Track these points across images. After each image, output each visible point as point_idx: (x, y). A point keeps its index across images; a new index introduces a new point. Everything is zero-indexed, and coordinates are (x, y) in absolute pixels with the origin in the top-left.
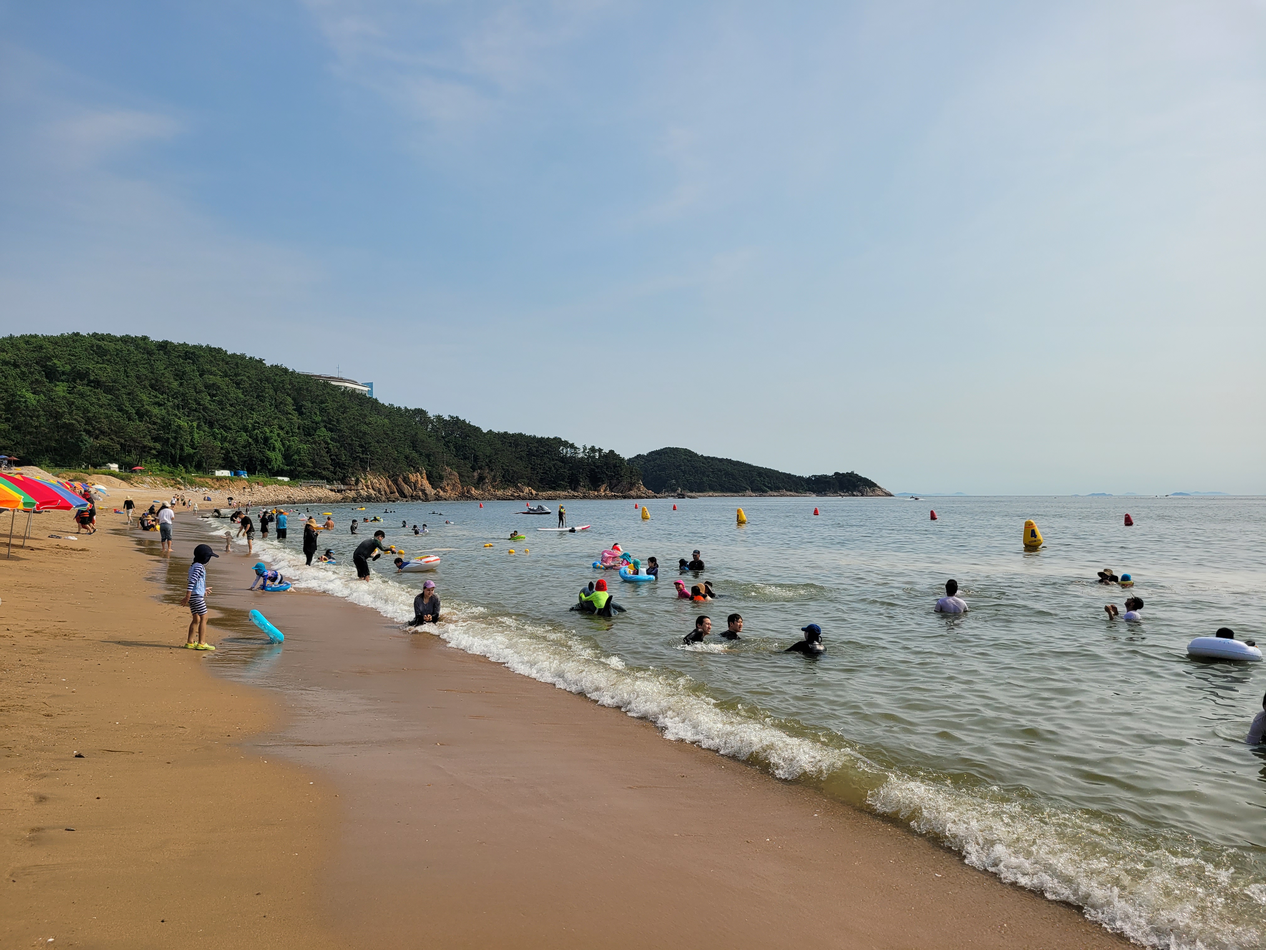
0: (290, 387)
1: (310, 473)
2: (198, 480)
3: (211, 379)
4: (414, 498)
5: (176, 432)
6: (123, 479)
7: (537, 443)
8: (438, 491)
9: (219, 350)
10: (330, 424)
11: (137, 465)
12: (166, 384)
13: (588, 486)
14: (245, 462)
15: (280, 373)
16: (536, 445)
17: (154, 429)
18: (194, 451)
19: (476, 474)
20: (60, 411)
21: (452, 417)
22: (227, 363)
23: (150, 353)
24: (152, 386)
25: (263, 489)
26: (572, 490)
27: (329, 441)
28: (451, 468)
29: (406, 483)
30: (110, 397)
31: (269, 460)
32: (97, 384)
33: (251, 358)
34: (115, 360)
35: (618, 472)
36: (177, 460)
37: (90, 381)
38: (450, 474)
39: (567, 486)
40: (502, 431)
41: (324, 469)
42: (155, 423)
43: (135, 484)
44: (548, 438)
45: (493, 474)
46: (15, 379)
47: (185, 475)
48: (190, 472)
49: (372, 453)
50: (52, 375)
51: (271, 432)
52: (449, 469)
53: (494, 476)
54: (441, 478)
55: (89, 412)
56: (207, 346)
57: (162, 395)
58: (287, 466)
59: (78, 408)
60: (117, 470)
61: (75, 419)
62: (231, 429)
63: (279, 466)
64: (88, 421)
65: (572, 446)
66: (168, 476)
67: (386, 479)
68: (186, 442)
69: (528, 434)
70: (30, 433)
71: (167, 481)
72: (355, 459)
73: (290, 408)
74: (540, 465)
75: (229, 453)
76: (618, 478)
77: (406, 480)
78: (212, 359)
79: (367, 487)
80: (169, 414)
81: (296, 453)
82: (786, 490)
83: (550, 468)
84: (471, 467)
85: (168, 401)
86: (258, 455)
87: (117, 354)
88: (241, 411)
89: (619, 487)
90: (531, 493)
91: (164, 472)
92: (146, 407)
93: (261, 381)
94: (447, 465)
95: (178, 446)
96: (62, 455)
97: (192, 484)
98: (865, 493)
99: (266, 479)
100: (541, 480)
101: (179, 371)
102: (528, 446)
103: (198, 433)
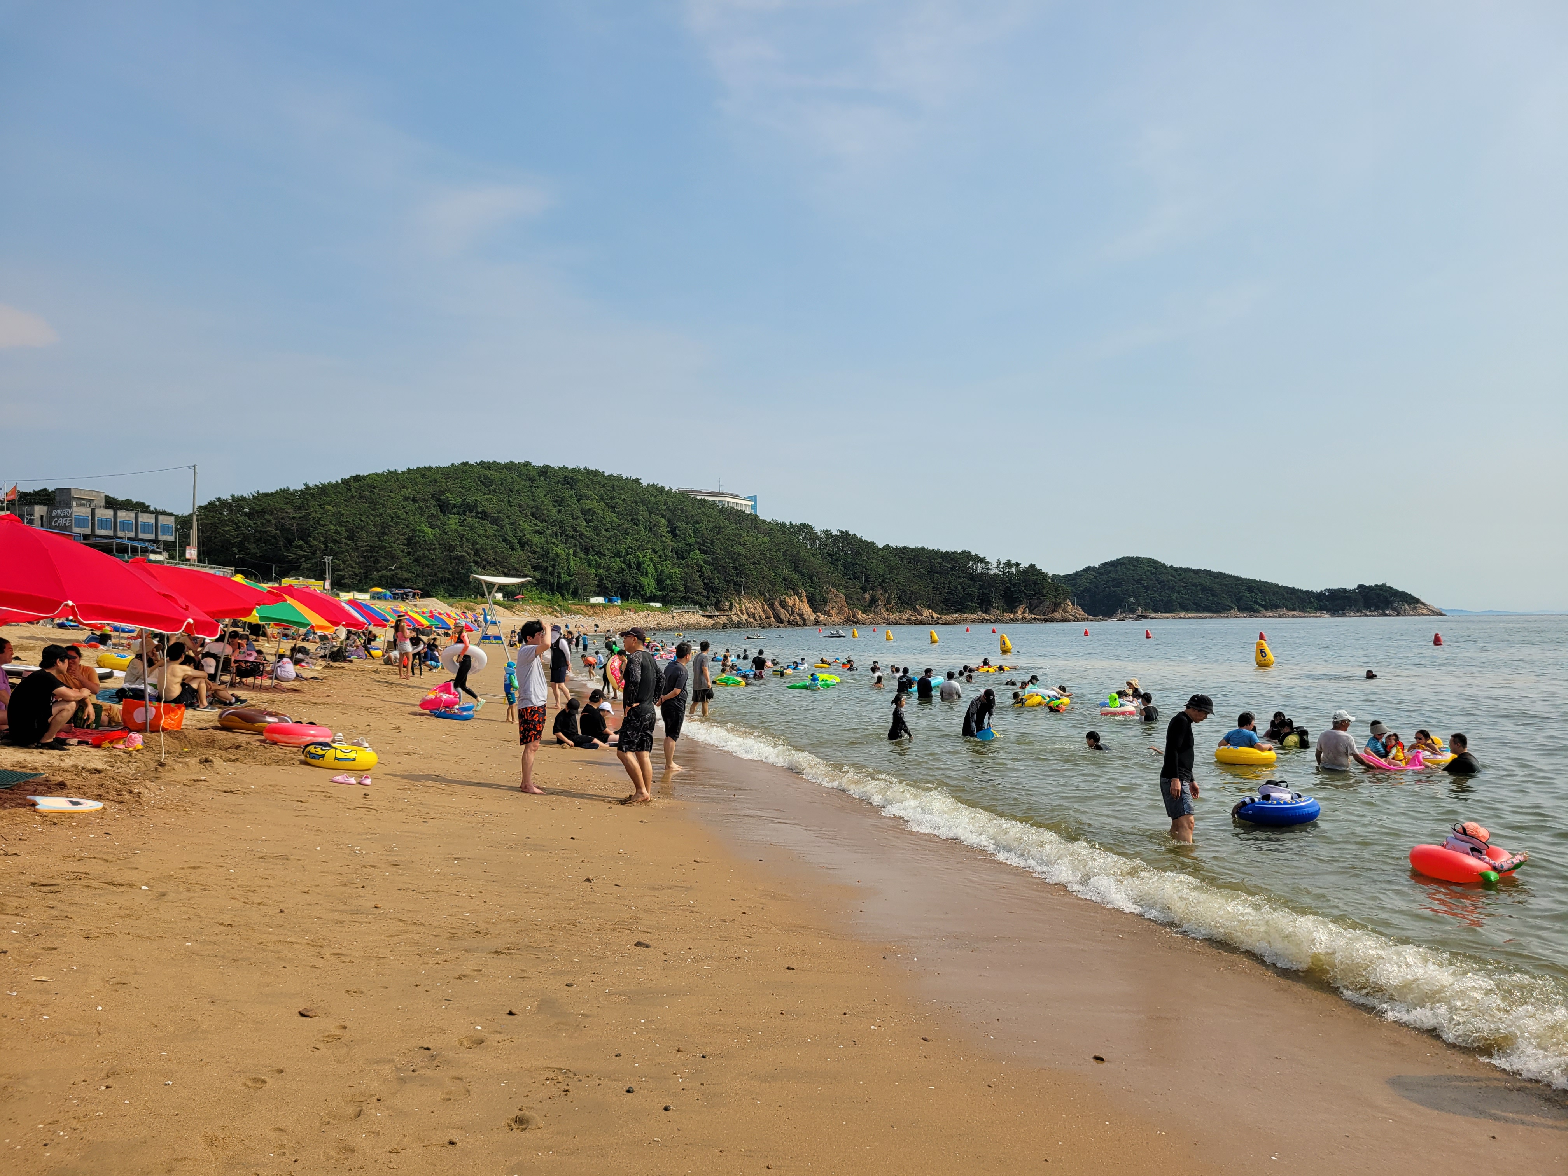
0: (664, 508)
1: (683, 598)
2: (573, 607)
3: (587, 504)
4: (791, 623)
5: (554, 560)
6: (506, 608)
7: (941, 558)
8: (817, 616)
9: (596, 473)
10: (704, 545)
11: (519, 594)
12: (545, 512)
13: (1002, 607)
14: (619, 588)
15: (655, 492)
16: (939, 560)
17: (534, 558)
18: (571, 578)
19: (867, 596)
20: (453, 544)
21: (841, 532)
22: (604, 486)
23: (531, 480)
24: (533, 514)
25: (634, 616)
26: (983, 612)
27: (702, 564)
28: (837, 590)
29: (783, 608)
30: (495, 527)
31: (642, 586)
32: (484, 515)
33: (627, 479)
34: (499, 490)
35: (1039, 590)
36: (555, 588)
37: (478, 513)
38: (836, 596)
39: (976, 607)
40: (900, 545)
41: (697, 594)
42: (535, 552)
43: (517, 613)
44: (955, 552)
45: (887, 595)
46: (415, 515)
47: (561, 603)
48: (567, 600)
49: (747, 575)
50: (444, 507)
51: (644, 556)
52: (834, 591)
53: (888, 598)
54: (825, 601)
55: (477, 544)
56: (586, 469)
57: (542, 522)
58: (660, 591)
59: (468, 541)
60: (502, 599)
61: (466, 551)
62: (605, 555)
63: (651, 591)
64: (477, 553)
65: (983, 561)
66: (547, 604)
67: (762, 603)
68: (563, 569)
69: (931, 548)
70: (428, 565)
71: (545, 609)
72: (729, 582)
73: (664, 530)
74: (944, 583)
75: (603, 579)
76: (1038, 598)
77: (783, 604)
78: (589, 483)
79: (741, 611)
80: (547, 543)
81: (668, 578)
82: (1287, 609)
83: (956, 587)
84: (862, 588)
85: (548, 528)
86: (631, 581)
87: (502, 483)
88: (616, 536)
89: (1041, 609)
90: (932, 617)
91: (543, 600)
92: (528, 536)
93: (636, 502)
94: (833, 587)
95: (556, 574)
96: (454, 586)
97: (568, 611)
98: (1402, 612)
99: (638, 605)
100: (946, 601)
101: (558, 497)
102: (930, 562)
103: (574, 560)
